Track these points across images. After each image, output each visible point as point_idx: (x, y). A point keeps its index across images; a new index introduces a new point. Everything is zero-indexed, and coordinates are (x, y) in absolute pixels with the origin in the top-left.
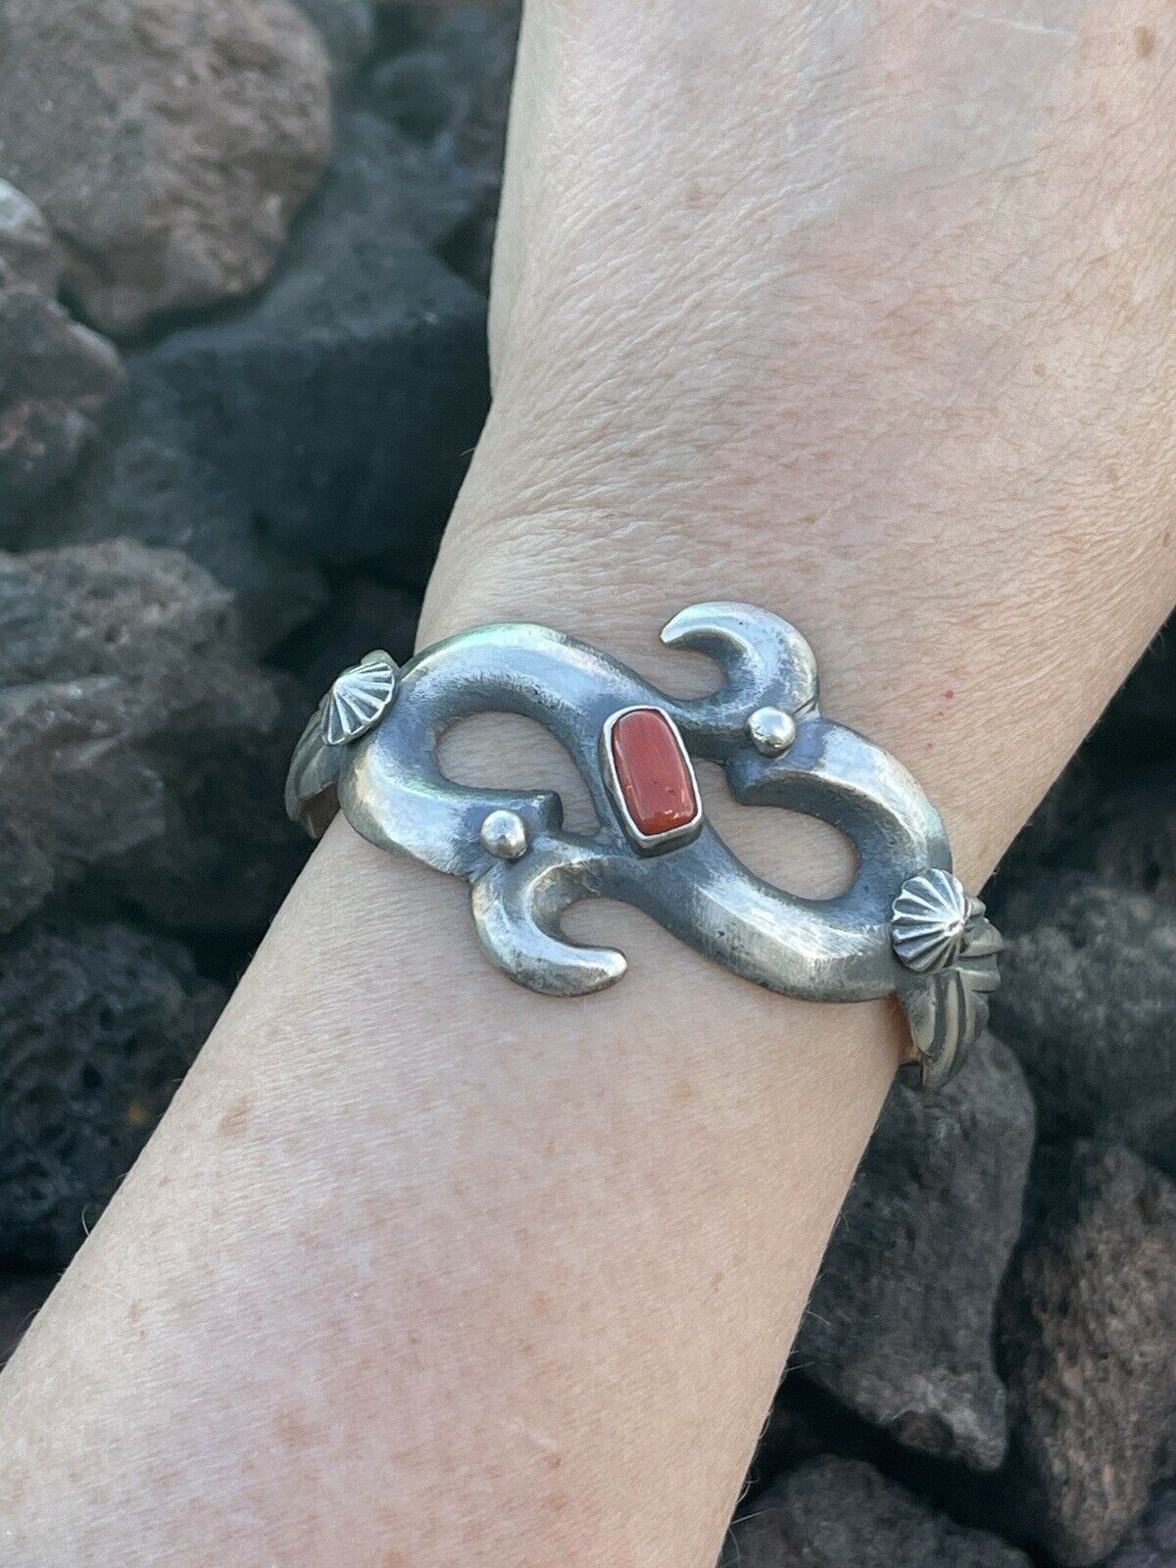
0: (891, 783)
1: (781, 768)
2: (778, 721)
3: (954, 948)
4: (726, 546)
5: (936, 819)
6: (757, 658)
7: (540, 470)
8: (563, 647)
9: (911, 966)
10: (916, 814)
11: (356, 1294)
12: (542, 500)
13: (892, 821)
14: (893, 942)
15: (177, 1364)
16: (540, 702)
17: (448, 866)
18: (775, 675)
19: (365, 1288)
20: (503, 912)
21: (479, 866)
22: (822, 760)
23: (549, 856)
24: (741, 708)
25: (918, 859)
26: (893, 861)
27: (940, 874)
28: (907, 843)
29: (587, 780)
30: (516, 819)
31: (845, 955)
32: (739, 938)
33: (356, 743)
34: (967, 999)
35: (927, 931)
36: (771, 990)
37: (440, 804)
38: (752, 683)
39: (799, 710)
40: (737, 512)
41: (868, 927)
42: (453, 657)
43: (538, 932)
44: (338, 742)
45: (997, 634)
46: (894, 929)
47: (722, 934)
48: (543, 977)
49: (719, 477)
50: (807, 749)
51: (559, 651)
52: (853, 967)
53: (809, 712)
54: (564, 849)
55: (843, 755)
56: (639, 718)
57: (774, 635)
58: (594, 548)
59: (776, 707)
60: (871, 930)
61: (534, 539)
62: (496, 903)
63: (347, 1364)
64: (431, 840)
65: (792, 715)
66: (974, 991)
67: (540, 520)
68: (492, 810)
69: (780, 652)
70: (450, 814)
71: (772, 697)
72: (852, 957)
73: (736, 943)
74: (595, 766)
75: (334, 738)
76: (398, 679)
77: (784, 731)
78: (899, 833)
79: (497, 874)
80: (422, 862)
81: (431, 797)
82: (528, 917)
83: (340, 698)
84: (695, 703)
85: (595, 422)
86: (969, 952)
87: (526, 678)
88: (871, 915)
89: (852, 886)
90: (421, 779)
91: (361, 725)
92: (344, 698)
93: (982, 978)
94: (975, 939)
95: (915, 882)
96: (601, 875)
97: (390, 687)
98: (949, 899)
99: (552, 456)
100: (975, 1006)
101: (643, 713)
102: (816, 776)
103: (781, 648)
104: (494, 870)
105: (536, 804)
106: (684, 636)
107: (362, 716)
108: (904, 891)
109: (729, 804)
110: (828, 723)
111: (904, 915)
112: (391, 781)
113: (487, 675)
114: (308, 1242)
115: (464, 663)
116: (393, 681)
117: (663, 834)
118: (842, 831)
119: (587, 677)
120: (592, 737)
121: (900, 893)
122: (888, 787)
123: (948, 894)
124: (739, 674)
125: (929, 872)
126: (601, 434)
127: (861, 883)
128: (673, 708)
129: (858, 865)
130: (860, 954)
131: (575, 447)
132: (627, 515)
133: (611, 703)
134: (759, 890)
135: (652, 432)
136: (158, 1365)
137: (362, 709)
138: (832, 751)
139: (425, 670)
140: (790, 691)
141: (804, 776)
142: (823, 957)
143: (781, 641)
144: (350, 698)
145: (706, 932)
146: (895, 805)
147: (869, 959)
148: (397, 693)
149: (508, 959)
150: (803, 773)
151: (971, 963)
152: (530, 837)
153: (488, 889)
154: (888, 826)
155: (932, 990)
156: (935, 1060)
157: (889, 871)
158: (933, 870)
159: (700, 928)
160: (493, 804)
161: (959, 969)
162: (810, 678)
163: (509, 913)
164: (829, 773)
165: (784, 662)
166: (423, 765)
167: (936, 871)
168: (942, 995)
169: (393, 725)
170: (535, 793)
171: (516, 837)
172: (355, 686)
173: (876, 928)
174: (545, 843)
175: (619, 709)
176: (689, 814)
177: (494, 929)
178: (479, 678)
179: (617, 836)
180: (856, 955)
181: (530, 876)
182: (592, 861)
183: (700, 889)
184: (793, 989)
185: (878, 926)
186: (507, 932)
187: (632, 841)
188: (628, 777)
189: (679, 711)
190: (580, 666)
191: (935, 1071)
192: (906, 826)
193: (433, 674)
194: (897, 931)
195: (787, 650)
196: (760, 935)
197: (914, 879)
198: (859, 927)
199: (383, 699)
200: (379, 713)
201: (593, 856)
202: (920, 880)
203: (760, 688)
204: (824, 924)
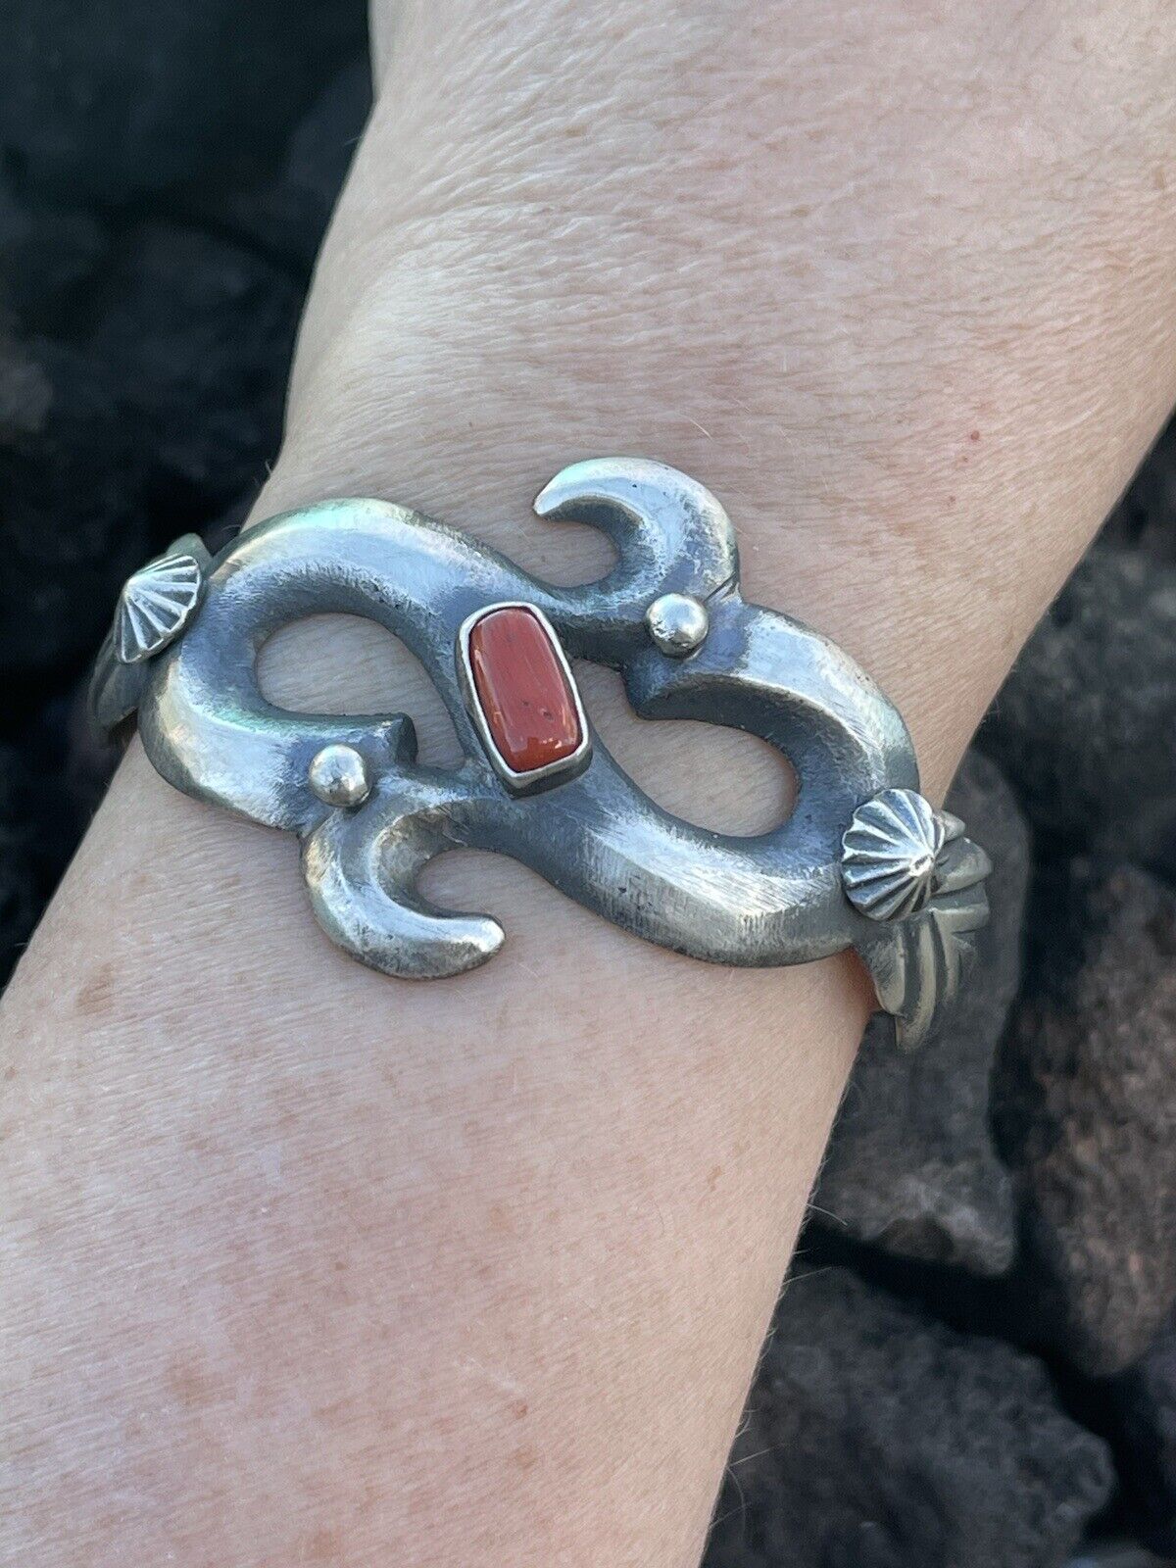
0: (836, 682)
1: (693, 671)
2: (685, 612)
3: (924, 888)
4: (697, 246)
5: (896, 722)
6: (655, 531)
7: (447, 158)
8: (409, 527)
9: (870, 915)
10: (868, 720)
11: (264, 1210)
12: (453, 195)
13: (837, 730)
14: (844, 883)
15: (39, 1304)
16: (382, 601)
17: (273, 817)
18: (681, 550)
19: (274, 1203)
20: (341, 877)
21: (310, 816)
22: (744, 658)
23: (398, 800)
24: (638, 596)
25: (874, 777)
26: (843, 781)
27: (901, 794)
28: (859, 757)
29: (447, 699)
30: (354, 754)
31: (783, 907)
32: (646, 894)
33: (157, 660)
34: (946, 945)
35: (889, 871)
36: (691, 956)
37: (258, 738)
38: (651, 562)
39: (716, 591)
40: (710, 204)
41: (812, 869)
42: (271, 546)
43: (389, 901)
44: (135, 659)
45: (1032, 365)
46: (845, 870)
47: (623, 890)
48: (395, 957)
49: (686, 161)
50: (725, 646)
51: (403, 533)
52: (795, 921)
53: (726, 595)
54: (418, 791)
55: (771, 650)
56: (504, 619)
57: (678, 498)
58: (529, 251)
59: (682, 593)
60: (816, 873)
61: (450, 246)
62: (333, 864)
63: (254, 1298)
64: (249, 786)
65: (703, 602)
66: (953, 933)
67: (454, 219)
68: (323, 745)
69: (686, 521)
70: (272, 752)
71: (677, 581)
72: (792, 910)
73: (642, 901)
74: (454, 681)
75: (128, 655)
76: (205, 576)
77: (694, 625)
78: (847, 745)
79: (335, 825)
80: (241, 813)
81: (247, 730)
82: (374, 880)
83: (132, 604)
84: (578, 592)
85: (524, 96)
86: (946, 888)
87: (363, 570)
88: (815, 853)
90: (234, 705)
91: (159, 637)
92: (137, 604)
93: (965, 915)
94: (953, 869)
95: (870, 808)
96: (467, 822)
97: (194, 588)
98: (913, 828)
99: (466, 138)
100: (957, 950)
101: (510, 612)
102: (738, 679)
103: (687, 515)
104: (329, 823)
105: (380, 732)
106: (562, 506)
107: (160, 627)
108: (856, 821)
109: (628, 719)
111: (857, 852)
112: (199, 709)
113: (314, 569)
114: (200, 1146)
115: (285, 553)
116: (198, 579)
117: (540, 770)
118: (775, 745)
119: (440, 565)
120: (449, 643)
121: (851, 824)
122: (831, 688)
123: (912, 821)
124: (635, 549)
125: (888, 793)
126: (527, 110)
127: (802, 811)
128: (549, 600)
129: (795, 790)
130: (803, 905)
131: (495, 127)
132: (566, 209)
133: (469, 599)
134: (668, 831)
135: (597, 106)
136: (15, 1305)
137: (159, 617)
138: (756, 644)
139: (236, 564)
140: (701, 571)
141: (721, 680)
142: (755, 913)
143: (687, 506)
144: (145, 603)
145: (603, 888)
146: (840, 710)
147: (815, 909)
148: (202, 595)
149: (351, 934)
150: (722, 676)
151: (943, 901)
152: (372, 777)
153: (322, 847)
154: (833, 738)
155: (900, 940)
156: (910, 1020)
157: (837, 794)
158: (893, 790)
159: (596, 884)
160: (326, 734)
162: (726, 551)
163: (348, 877)
164: (755, 674)
165: (691, 534)
166: (238, 687)
167: (897, 792)
168: (912, 944)
169: (200, 637)
170: (380, 718)
171: (354, 780)
172: (151, 588)
173: (821, 869)
174: (394, 784)
175: (483, 606)
176: (572, 740)
177: (333, 898)
178: (304, 572)
179: (485, 770)
180: (797, 907)
181: (377, 827)
182: (453, 804)
183: (593, 834)
184: (718, 954)
185: (825, 867)
186: (348, 902)
187: (502, 779)
188: (495, 700)
189: (559, 604)
190: (432, 551)
191: (912, 1033)
192: (856, 736)
193: (247, 569)
194: (849, 872)
195: (696, 518)
196: (672, 889)
197: (869, 804)
198: (799, 870)
199: (186, 603)
200: (182, 620)
201: (454, 797)
202: (875, 804)
203: (663, 566)
204: (754, 870)
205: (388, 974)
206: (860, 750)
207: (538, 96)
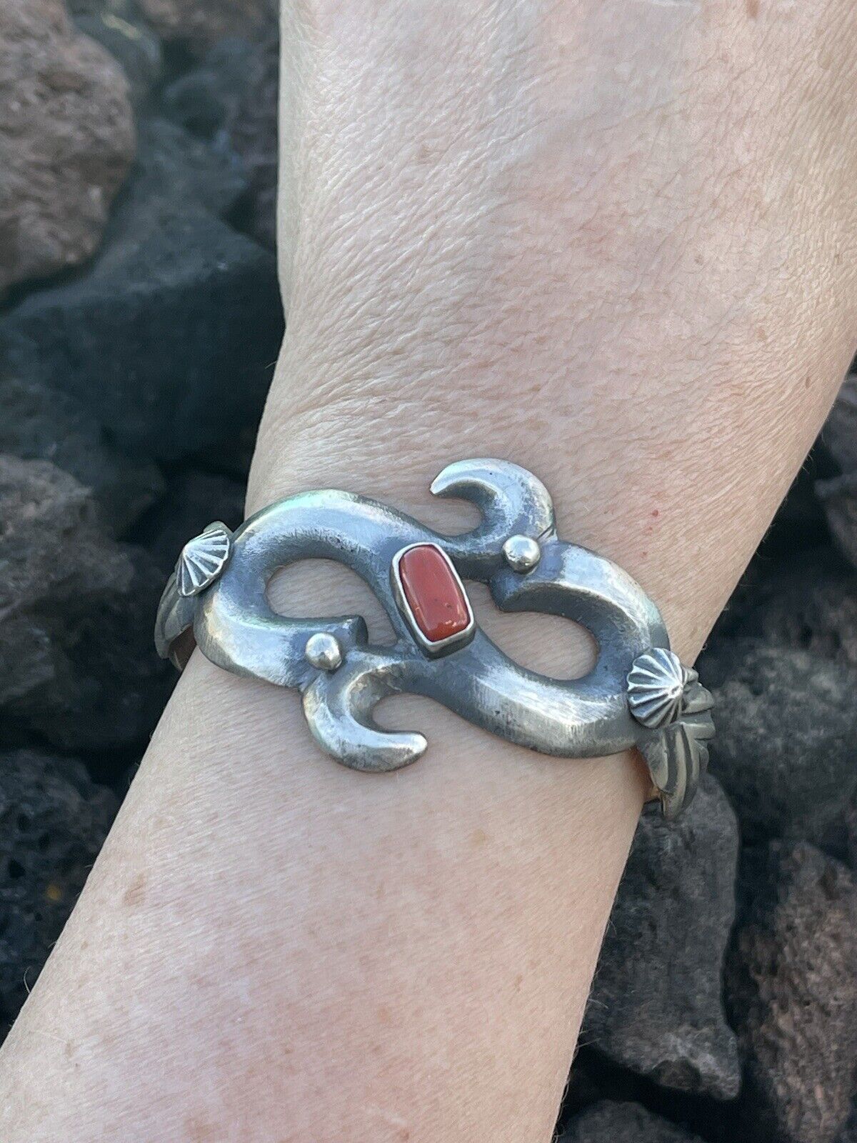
0: (617, 586)
1: (532, 581)
2: (526, 545)
3: (677, 707)
4: (474, 415)
5: (654, 610)
6: (505, 499)
7: (326, 373)
8: (356, 504)
9: (646, 724)
10: (638, 607)
11: (239, 1019)
12: (330, 395)
13: (620, 614)
14: (630, 707)
15: (106, 1086)
16: (342, 548)
17: (283, 680)
18: (521, 510)
19: (246, 1013)
20: (328, 712)
21: (306, 678)
22: (562, 572)
23: (360, 665)
24: (497, 538)
25: (643, 641)
26: (625, 644)
27: (661, 651)
28: (634, 630)
29: (384, 605)
30: (332, 639)
31: (594, 720)
32: (512, 715)
33: (204, 593)
34: (691, 747)
35: (655, 696)
36: (540, 752)
37: (272, 633)
38: (504, 518)
39: (542, 535)
40: (479, 389)
41: (610, 697)
42: (273, 520)
43: (356, 724)
44: (190, 593)
45: (688, 463)
46: (630, 697)
47: (498, 712)
48: (362, 758)
49: (465, 364)
50: (550, 566)
51: (353, 508)
52: (601, 729)
53: (549, 536)
54: (371, 659)
55: (578, 567)
56: (419, 552)
57: (517, 480)
58: (374, 426)
59: (523, 535)
60: (612, 699)
61: (327, 425)
62: (322, 705)
63: (237, 1074)
64: (267, 662)
65: (536, 540)
66: (696, 739)
67: (331, 409)
68: (312, 634)
69: (522, 493)
70: (281, 640)
71: (520, 527)
72: (599, 722)
73: (510, 719)
74: (389, 593)
75: (187, 591)
76: (232, 541)
77: (531, 553)
78: (626, 622)
79: (321, 683)
80: (262, 679)
81: (264, 628)
82: (347, 713)
83: (188, 559)
84: (461, 538)
85: (365, 332)
86: (689, 710)
87: (330, 531)
88: (611, 688)
89: (594, 668)
90: (255, 615)
91: (206, 579)
92: (191, 559)
93: (701, 728)
94: (693, 699)
95: (642, 659)
96: (401, 675)
97: (226, 548)
98: (670, 670)
99: (335, 361)
100: (697, 750)
101: (423, 549)
102: (559, 585)
103: (523, 490)
104: (319, 680)
105: (346, 626)
106: (449, 487)
107: (206, 572)
108: (635, 667)
109: (495, 613)
110: (564, 543)
111: (637, 685)
112: (233, 619)
113: (300, 532)
114: (199, 982)
115: (281, 524)
116: (228, 542)
117: (446, 640)
118: (582, 625)
119: (377, 525)
120: (385, 570)
121: (632, 668)
122: (614, 589)
123: (668, 666)
124: (493, 512)
125: (652, 651)
126: (369, 340)
127: (601, 664)
128: (444, 543)
129: (598, 651)
130: (606, 718)
131: (351, 352)
132: (395, 399)
133: (396, 544)
134: (523, 676)
135: (409, 335)
136: (91, 1089)
137: (206, 566)
138: (569, 564)
139: (252, 532)
140: (534, 522)
141: (549, 586)
142: (577, 724)
143: (523, 484)
144: (196, 558)
145: (486, 712)
146: (622, 602)
147: (613, 721)
148: (232, 552)
149: (335, 747)
150: (549, 584)
151: (691, 718)
152: (343, 652)
153: (315, 695)
154: (618, 618)
155: (664, 741)
156: (671, 795)
157: (622, 653)
158: (655, 649)
159: (481, 710)
160: (313, 629)
161: (683, 723)
162: (547, 510)
163: (332, 712)
164: (569, 582)
165: (526, 500)
166: (257, 605)
167: (658, 649)
168: (671, 745)
169: (231, 577)
170: (345, 618)
171: (333, 653)
172: (200, 550)
173: (615, 697)
174: (355, 656)
175: (402, 548)
176: (464, 622)
177: (321, 726)
178: (294, 534)
179: (411, 645)
180: (602, 719)
181: (347, 681)
182: (393, 665)
183: (478, 679)
184: (556, 749)
185: (618, 696)
186: (333, 726)
187: (422, 648)
188: (416, 601)
189: (449, 545)
190: (371, 517)
191: (673, 804)
192: (631, 617)
193: (258, 535)
194: (632, 698)
195: (528, 491)
196: (527, 711)
197: (643, 657)
198: (603, 697)
199: (222, 557)
200: (220, 568)
201: (393, 662)
202: (647, 657)
203: (510, 522)
204: (576, 698)
205: (358, 770)
206: (634, 625)
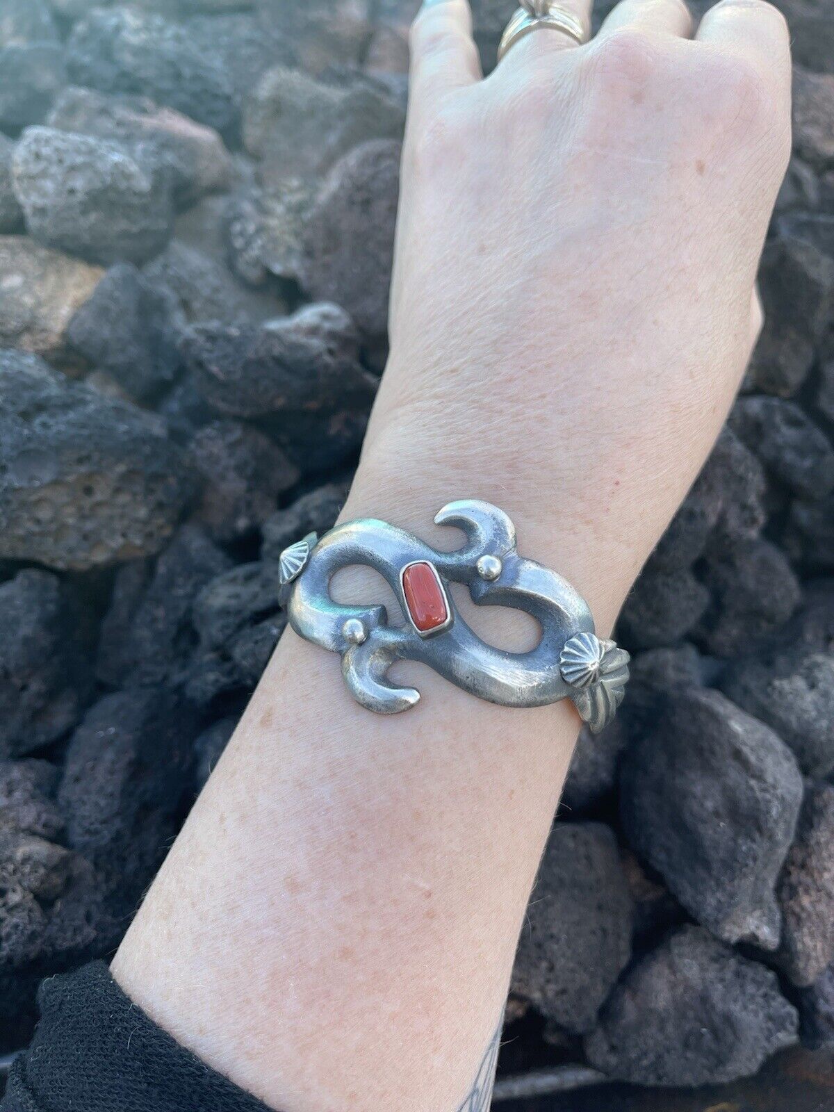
0: (557, 589)
1: (497, 586)
2: (492, 562)
3: (596, 673)
6: (481, 529)
9: (574, 685)
10: (572, 605)
14: (562, 675)
16: (373, 560)
17: (331, 646)
18: (492, 537)
20: (355, 673)
21: (344, 647)
22: (517, 581)
23: (378, 640)
24: (474, 556)
25: (574, 628)
26: (560, 630)
28: (567, 620)
30: (361, 622)
31: (535, 684)
32: (477, 679)
33: (293, 582)
34: (609, 694)
35: (579, 668)
37: (325, 615)
38: (480, 542)
39: (504, 554)
41: (547, 668)
42: (333, 538)
43: (374, 683)
44: (285, 583)
46: (562, 668)
47: (468, 677)
48: (376, 705)
50: (509, 575)
51: (383, 533)
52: (542, 689)
53: (510, 554)
54: (386, 636)
55: (529, 576)
56: (417, 568)
57: (491, 515)
59: (490, 554)
60: (549, 669)
62: (352, 667)
64: (322, 634)
65: (500, 558)
66: (612, 688)
68: (350, 618)
69: (494, 524)
70: (330, 621)
71: (489, 550)
72: (539, 685)
73: (476, 681)
75: (283, 581)
76: (311, 550)
77: (496, 568)
78: (562, 614)
79: (353, 651)
81: (321, 612)
82: (368, 674)
83: (283, 562)
86: (606, 671)
87: (368, 547)
88: (549, 661)
89: (539, 644)
90: (318, 602)
91: (293, 575)
92: (285, 562)
93: (618, 680)
96: (405, 649)
97: (305, 555)
98: (590, 649)
101: (420, 565)
102: (515, 589)
103: (495, 522)
105: (371, 612)
106: (446, 519)
107: (292, 571)
108: (565, 647)
111: (566, 660)
112: (305, 603)
113: (348, 547)
115: (338, 541)
116: (308, 551)
117: (430, 630)
119: (396, 545)
120: (396, 578)
121: (563, 648)
122: (555, 592)
123: (590, 646)
124: (474, 537)
125: (579, 635)
127: (544, 642)
129: (542, 633)
130: (544, 682)
133: (406, 559)
137: (293, 566)
138: (523, 574)
139: (321, 545)
140: (499, 545)
141: (509, 589)
142: (523, 686)
143: (495, 518)
144: (287, 561)
145: (460, 676)
146: (559, 600)
147: (549, 684)
148: (309, 558)
149: (359, 696)
151: (608, 676)
152: (368, 633)
153: (349, 659)
154: (556, 612)
155: (588, 694)
156: (595, 722)
157: (558, 635)
158: (582, 633)
159: (457, 674)
160: (350, 614)
161: (603, 680)
163: (357, 673)
164: (521, 587)
165: (496, 530)
166: (321, 594)
167: (584, 634)
168: (593, 695)
169: (307, 574)
171: (360, 633)
172: (290, 555)
173: (551, 668)
174: (378, 634)
175: (408, 563)
176: (443, 618)
180: (541, 683)
182: (399, 641)
183: (455, 654)
185: (553, 667)
186: (357, 683)
187: (417, 633)
189: (438, 559)
190: (394, 540)
192: (565, 611)
194: (564, 668)
195: (498, 524)
197: (571, 640)
198: (541, 668)
199: (302, 561)
200: (301, 568)
201: (399, 639)
202: (574, 640)
203: (484, 545)
204: (522, 668)
206: (567, 617)
207: (440, 358)
